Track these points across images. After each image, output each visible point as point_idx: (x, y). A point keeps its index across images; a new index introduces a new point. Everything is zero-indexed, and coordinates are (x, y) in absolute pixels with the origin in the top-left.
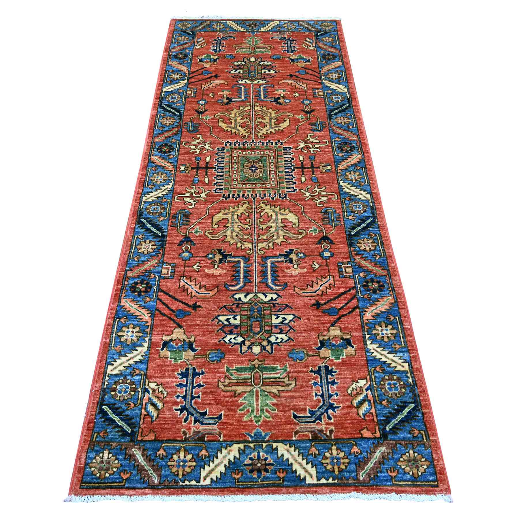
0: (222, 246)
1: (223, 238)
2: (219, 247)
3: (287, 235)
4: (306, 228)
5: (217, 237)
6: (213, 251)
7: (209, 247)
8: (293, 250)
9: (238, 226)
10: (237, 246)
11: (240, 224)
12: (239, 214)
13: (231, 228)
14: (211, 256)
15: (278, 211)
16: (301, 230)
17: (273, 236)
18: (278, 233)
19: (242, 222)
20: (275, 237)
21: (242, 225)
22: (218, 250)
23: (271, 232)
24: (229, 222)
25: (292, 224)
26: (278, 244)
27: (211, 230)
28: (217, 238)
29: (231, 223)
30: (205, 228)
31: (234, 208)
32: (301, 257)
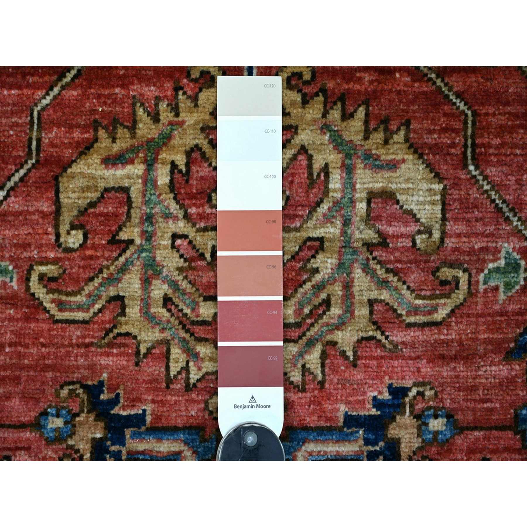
0: (104, 361)
1: (107, 316)
2: (92, 368)
3: (385, 295)
4: (471, 252)
5: (80, 308)
6: (64, 392)
7: (46, 368)
8: (404, 391)
9: (175, 236)
10: (168, 368)
11: (181, 226)
12: (181, 160)
13: (141, 249)
14: (59, 423)
15: (357, 139)
16: (451, 266)
17: (327, 303)
18: (348, 286)
19: (193, 210)
20: (335, 311)
21: (191, 232)
22: (85, 387)
23: (318, 277)
24: (136, 214)
25: (413, 228)
26: (343, 354)
27: (55, 261)
28: (80, 316)
29: (142, 222)
30: (26, 246)
31: (156, 119)
32: (436, 433)
